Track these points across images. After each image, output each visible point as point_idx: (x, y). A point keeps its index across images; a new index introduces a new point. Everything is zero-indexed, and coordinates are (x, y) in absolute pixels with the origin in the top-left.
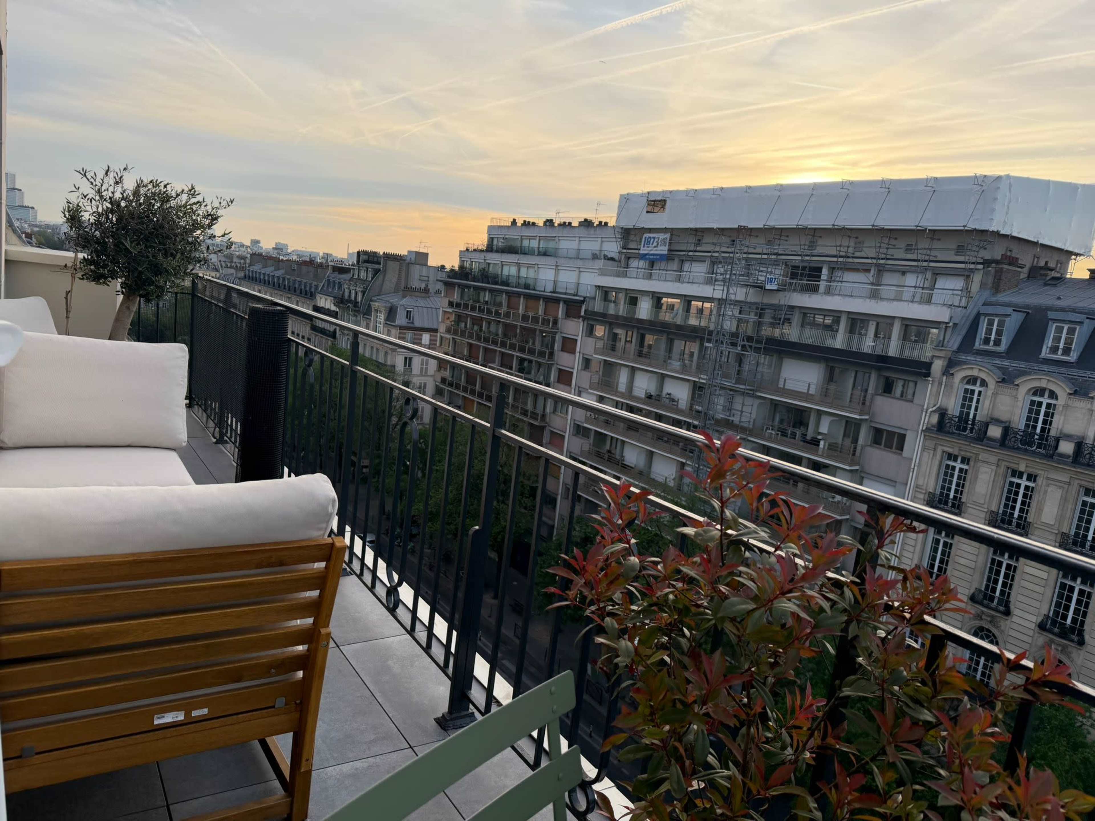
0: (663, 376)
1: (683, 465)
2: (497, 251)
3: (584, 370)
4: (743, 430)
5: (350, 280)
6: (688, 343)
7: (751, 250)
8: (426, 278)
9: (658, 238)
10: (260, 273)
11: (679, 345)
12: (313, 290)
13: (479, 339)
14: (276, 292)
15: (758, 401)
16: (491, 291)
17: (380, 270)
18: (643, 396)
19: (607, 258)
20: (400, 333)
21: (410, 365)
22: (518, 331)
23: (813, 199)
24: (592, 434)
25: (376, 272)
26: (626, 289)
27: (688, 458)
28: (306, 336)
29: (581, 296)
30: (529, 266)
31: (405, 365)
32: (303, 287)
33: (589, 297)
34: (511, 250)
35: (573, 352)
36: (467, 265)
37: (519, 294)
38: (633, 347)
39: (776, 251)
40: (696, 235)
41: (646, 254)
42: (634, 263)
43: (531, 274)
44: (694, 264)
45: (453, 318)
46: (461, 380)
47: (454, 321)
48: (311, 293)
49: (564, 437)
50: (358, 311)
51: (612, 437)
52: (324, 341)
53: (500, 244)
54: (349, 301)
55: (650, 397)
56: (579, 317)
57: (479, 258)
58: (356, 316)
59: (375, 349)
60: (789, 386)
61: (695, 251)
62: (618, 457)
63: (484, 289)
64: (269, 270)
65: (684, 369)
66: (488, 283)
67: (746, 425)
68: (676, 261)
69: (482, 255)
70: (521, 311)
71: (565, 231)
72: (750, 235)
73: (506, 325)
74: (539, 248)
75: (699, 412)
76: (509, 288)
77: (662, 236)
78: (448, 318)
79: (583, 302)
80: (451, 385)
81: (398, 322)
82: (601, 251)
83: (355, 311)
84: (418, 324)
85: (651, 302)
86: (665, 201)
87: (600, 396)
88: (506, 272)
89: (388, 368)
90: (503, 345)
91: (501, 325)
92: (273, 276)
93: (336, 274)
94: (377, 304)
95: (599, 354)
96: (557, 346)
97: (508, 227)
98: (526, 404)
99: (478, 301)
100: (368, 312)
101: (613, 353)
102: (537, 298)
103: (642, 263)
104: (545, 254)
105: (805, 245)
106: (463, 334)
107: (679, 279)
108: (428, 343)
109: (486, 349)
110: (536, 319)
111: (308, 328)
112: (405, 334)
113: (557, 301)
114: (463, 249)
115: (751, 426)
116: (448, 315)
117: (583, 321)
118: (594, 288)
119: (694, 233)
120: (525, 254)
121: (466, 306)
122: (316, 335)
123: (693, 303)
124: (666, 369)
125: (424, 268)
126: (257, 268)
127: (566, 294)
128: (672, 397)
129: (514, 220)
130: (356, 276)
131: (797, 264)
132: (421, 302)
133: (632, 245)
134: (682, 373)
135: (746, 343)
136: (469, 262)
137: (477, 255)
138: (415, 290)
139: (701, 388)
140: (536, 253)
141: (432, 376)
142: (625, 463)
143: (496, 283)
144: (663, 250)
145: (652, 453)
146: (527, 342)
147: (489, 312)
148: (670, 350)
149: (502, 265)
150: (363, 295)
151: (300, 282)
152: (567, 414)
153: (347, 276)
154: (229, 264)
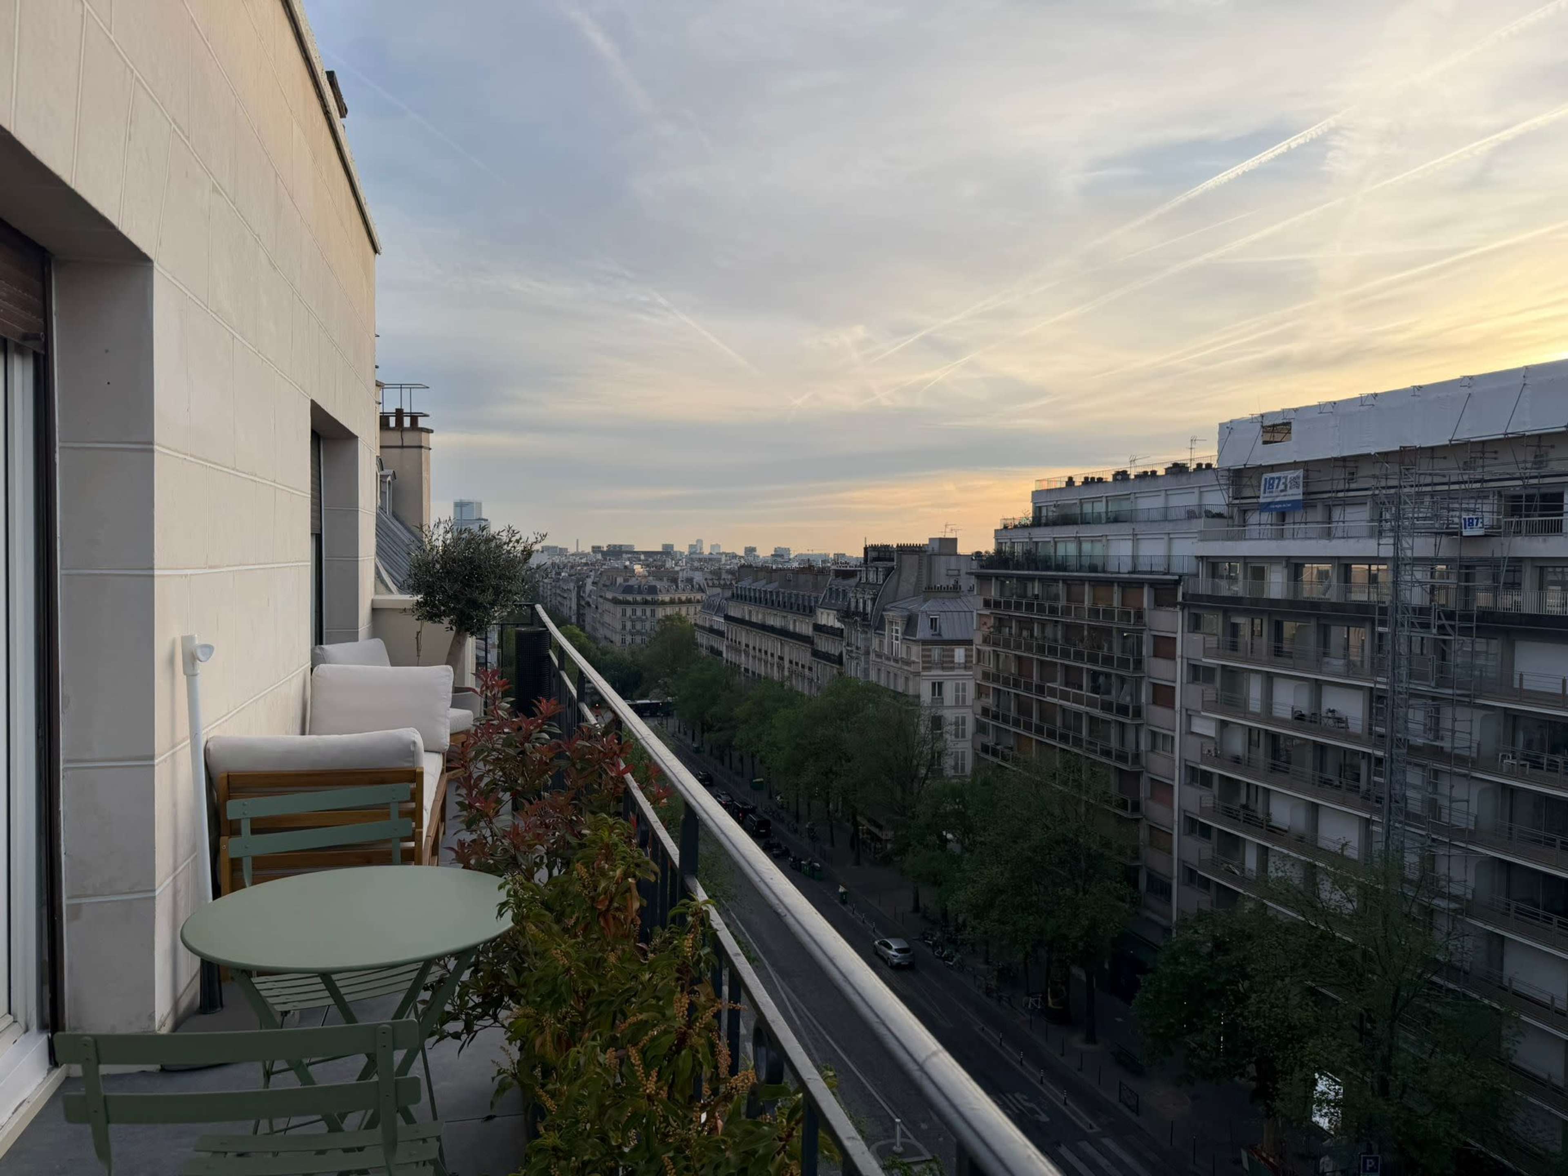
0: (1318, 685)
1: (1368, 822)
2: (1046, 525)
3: (1193, 683)
4: (1461, 760)
5: (856, 586)
6: (1352, 629)
7: (1437, 480)
8: (956, 572)
9: (1286, 478)
10: (749, 589)
11: (1337, 634)
12: (813, 604)
13: (1029, 649)
14: (769, 611)
15: (1479, 714)
16: (1041, 579)
17: (893, 568)
18: (1290, 717)
19: (1210, 515)
20: (923, 650)
21: (940, 693)
22: (1086, 633)
23: (1527, 392)
24: (1216, 782)
25: (889, 571)
26: (1245, 557)
27: (1374, 811)
28: (807, 665)
29: (1173, 574)
30: (1093, 540)
31: (934, 694)
32: (801, 602)
33: (1187, 575)
34: (1066, 520)
35: (1172, 657)
36: (1007, 548)
37: (1082, 580)
38: (1264, 643)
39: (1479, 477)
40: (1345, 467)
41: (1270, 503)
42: (1254, 518)
43: (1098, 550)
44: (1349, 510)
45: (991, 622)
46: (1009, 710)
47: (993, 627)
48: (811, 607)
49: (1172, 786)
50: (869, 626)
51: (1248, 784)
52: (828, 668)
53: (1050, 514)
54: (856, 613)
55: (1300, 717)
56: (1175, 605)
57: (1022, 537)
58: (866, 633)
59: (892, 675)
60: (1529, 684)
61: (1349, 490)
62: (1261, 816)
63: (1032, 579)
64: (760, 585)
65: (1351, 669)
66: (1037, 569)
67: (1466, 753)
68: (1320, 507)
69: (1026, 533)
70: (1087, 604)
71: (1144, 485)
72: (1433, 458)
73: (1067, 626)
74: (1107, 512)
75: (1382, 736)
76: (1067, 574)
77: (1291, 474)
78: (985, 624)
79: (1177, 583)
80: (996, 717)
81: (920, 635)
82: (1200, 505)
83: (863, 625)
84: (946, 636)
85: (1285, 571)
86: (1289, 424)
87: (1222, 721)
88: (1061, 551)
89: (911, 700)
90: (1065, 654)
91: (1060, 627)
92: (765, 592)
93: (840, 580)
94: (891, 613)
95: (1211, 658)
96: (1147, 649)
97: (1060, 489)
98: (1107, 738)
99: (1025, 596)
100: (880, 626)
101: (1235, 653)
102: (1109, 583)
103: (1265, 517)
104: (1116, 519)
105: (1525, 462)
106: (1007, 645)
107: (1328, 535)
108: (962, 660)
109: (1042, 663)
110: (1109, 614)
111: (809, 655)
112: (930, 650)
113: (1139, 584)
114: (999, 526)
115: (1474, 755)
116: (985, 620)
117: (1183, 609)
118: (1194, 561)
119: (1341, 463)
120: (1089, 523)
121: (1008, 605)
122: (818, 663)
123: (1353, 566)
124: (1321, 673)
125: (953, 559)
126: (746, 583)
127: (1151, 572)
128: (1337, 716)
129: (1070, 479)
130: (864, 580)
131: (1518, 491)
132: (950, 606)
133: (1247, 492)
134: (1348, 677)
135: (1444, 622)
136: (1008, 544)
137: (1020, 532)
138: (941, 590)
139: (1380, 698)
140: (1104, 520)
141: (972, 707)
142: (1272, 824)
143: (1048, 568)
144: (1296, 494)
145: (1316, 806)
146: (1100, 648)
147: (1041, 609)
148: (1325, 641)
149: (1056, 543)
150: (874, 604)
151: (797, 595)
152: (1172, 752)
153: (853, 582)
154: (716, 582)
